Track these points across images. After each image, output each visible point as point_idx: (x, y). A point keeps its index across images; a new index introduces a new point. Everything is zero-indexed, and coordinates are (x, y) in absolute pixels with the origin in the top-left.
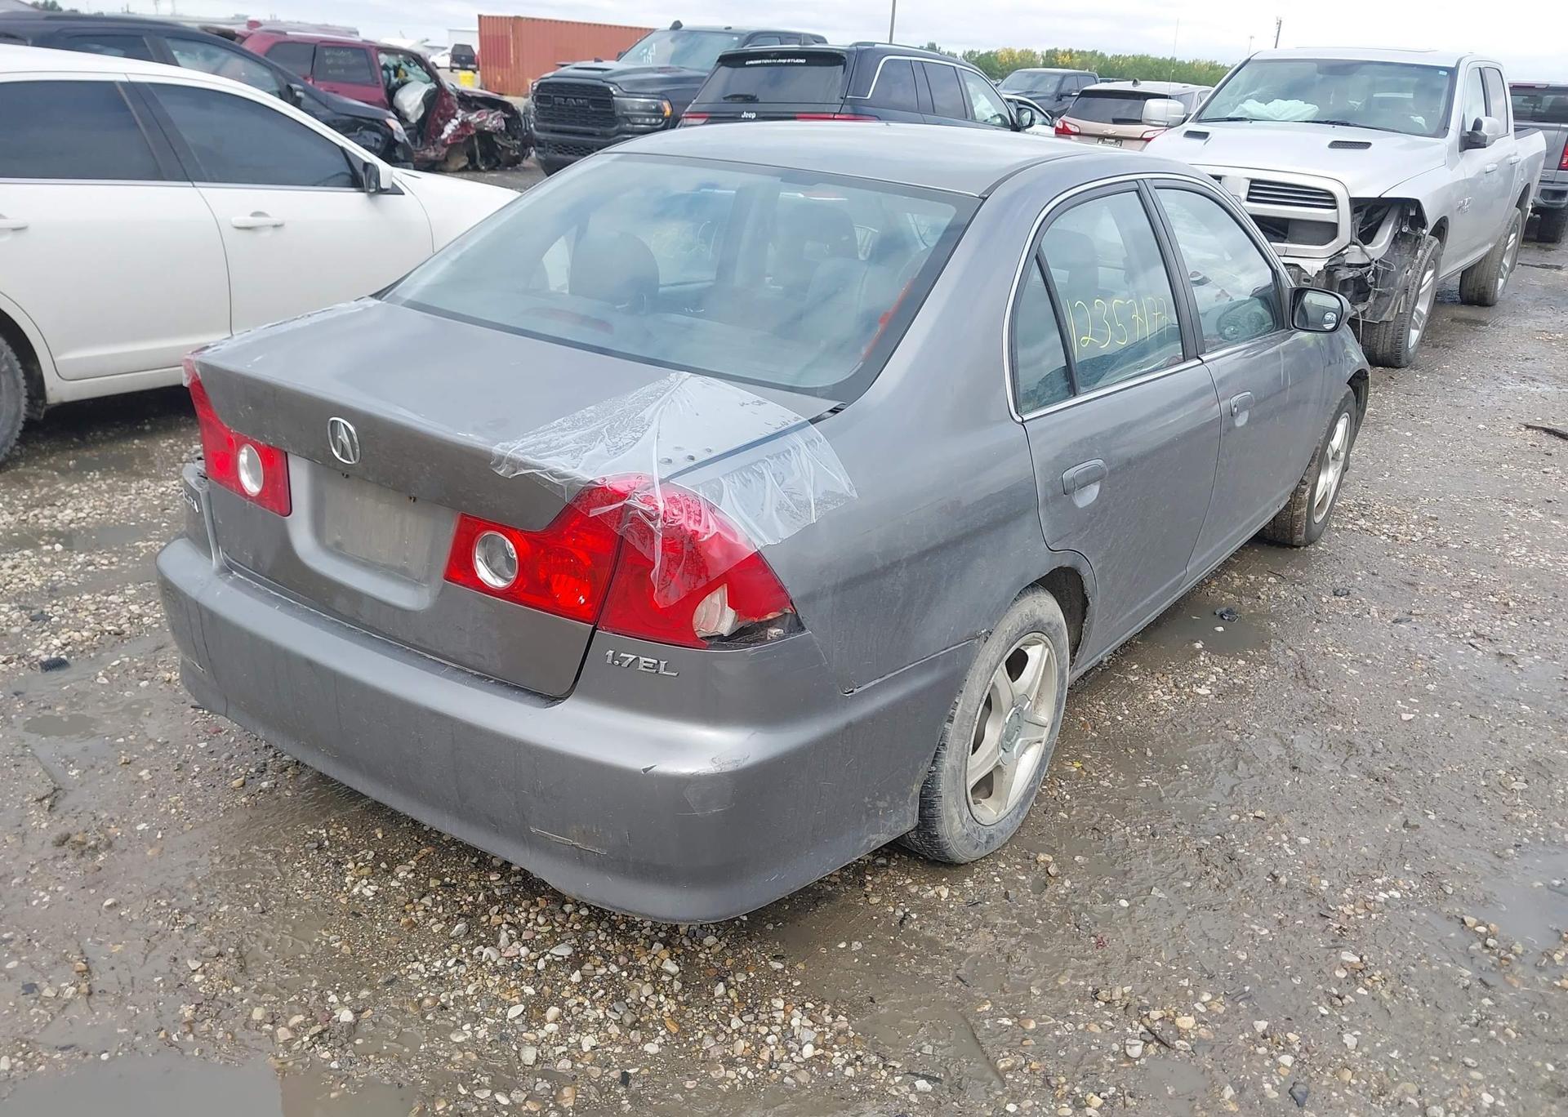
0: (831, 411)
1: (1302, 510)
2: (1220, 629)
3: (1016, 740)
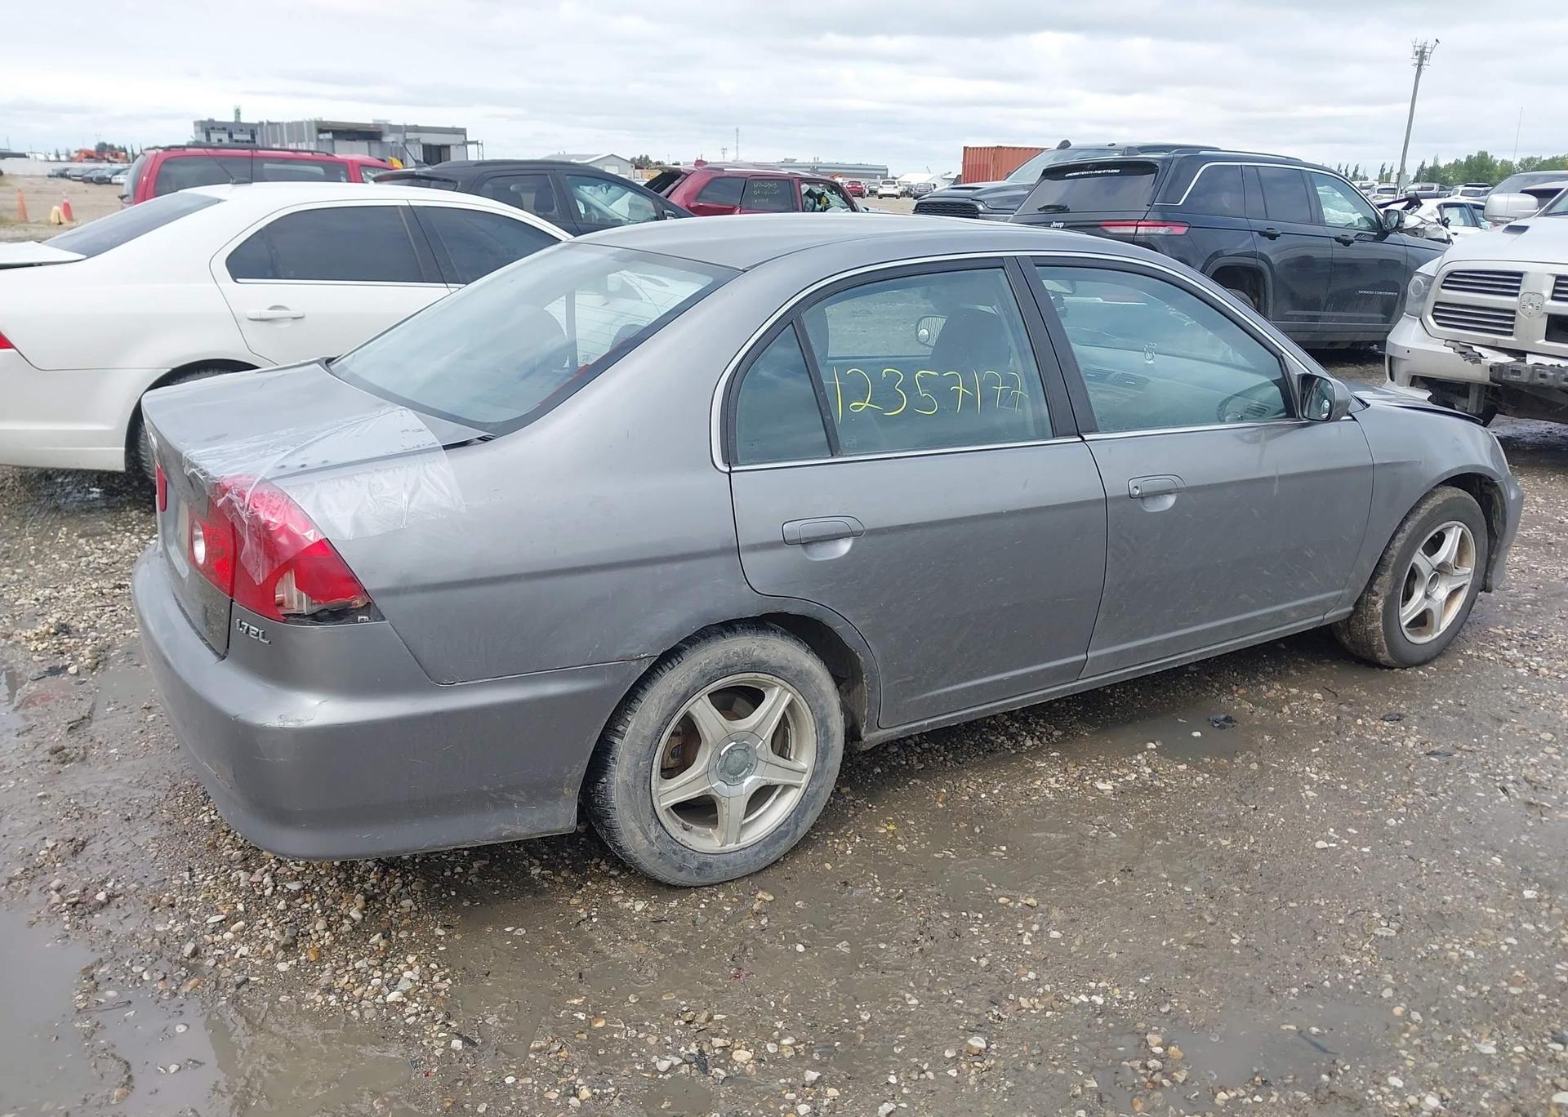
0: (479, 439)
1: (1376, 624)
2: (1197, 734)
3: (745, 776)
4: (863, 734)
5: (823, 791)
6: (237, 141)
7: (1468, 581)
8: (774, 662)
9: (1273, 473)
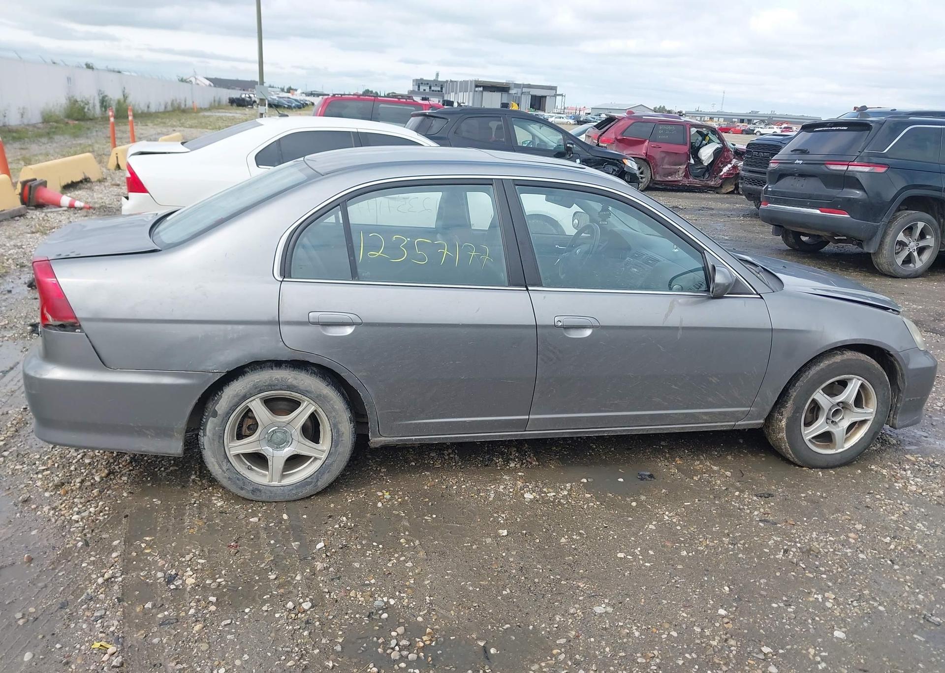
1: (781, 434)
2: (621, 480)
3: (284, 447)
4: (370, 438)
5: (335, 465)
6: (433, 91)
7: (871, 417)
8: (302, 387)
9: (677, 324)
